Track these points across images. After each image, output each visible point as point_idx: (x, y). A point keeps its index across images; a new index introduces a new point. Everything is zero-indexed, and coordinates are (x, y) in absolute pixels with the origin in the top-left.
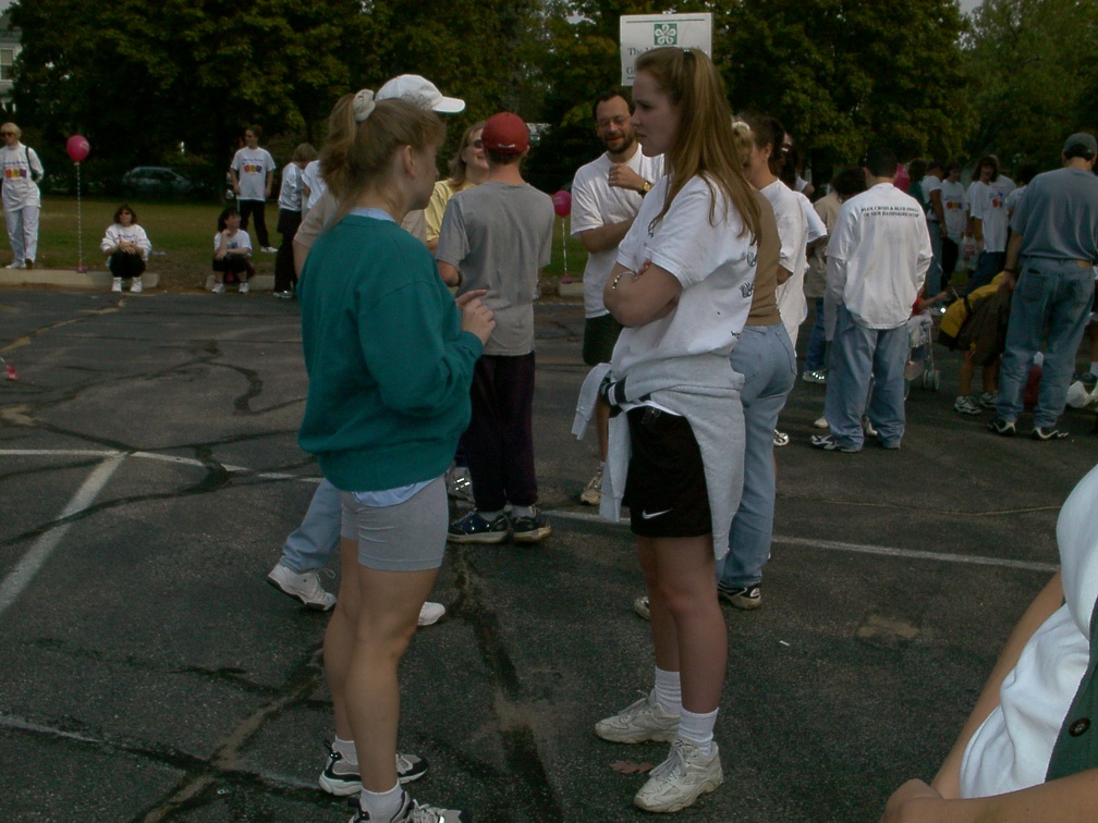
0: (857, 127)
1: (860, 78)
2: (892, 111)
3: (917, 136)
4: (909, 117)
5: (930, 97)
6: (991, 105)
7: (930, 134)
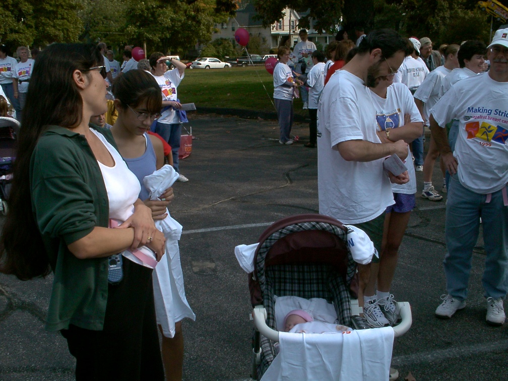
0: (28, 29)
1: (26, 5)
2: (43, 21)
3: (57, 33)
4: (52, 24)
5: (61, 14)
6: (85, 16)
7: (63, 32)
